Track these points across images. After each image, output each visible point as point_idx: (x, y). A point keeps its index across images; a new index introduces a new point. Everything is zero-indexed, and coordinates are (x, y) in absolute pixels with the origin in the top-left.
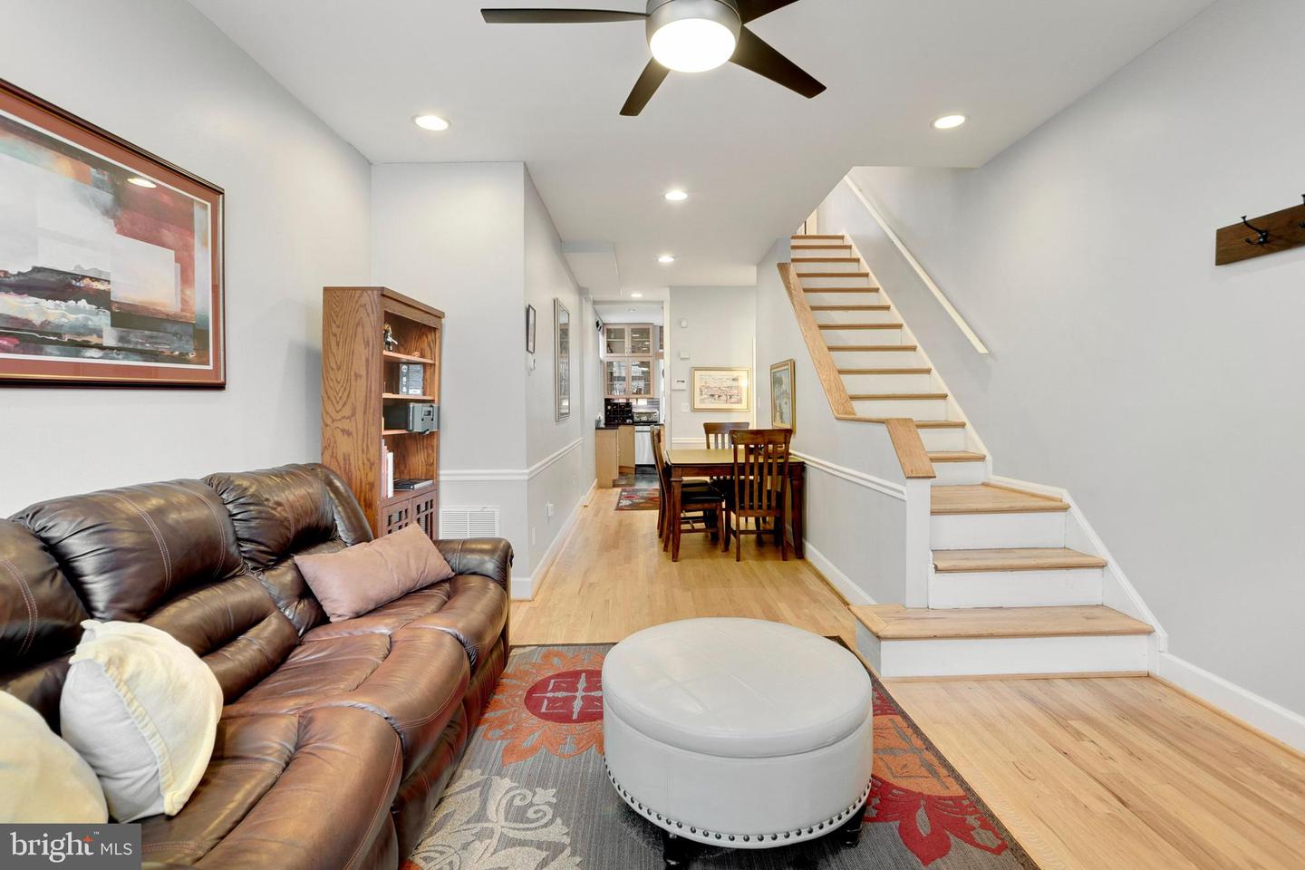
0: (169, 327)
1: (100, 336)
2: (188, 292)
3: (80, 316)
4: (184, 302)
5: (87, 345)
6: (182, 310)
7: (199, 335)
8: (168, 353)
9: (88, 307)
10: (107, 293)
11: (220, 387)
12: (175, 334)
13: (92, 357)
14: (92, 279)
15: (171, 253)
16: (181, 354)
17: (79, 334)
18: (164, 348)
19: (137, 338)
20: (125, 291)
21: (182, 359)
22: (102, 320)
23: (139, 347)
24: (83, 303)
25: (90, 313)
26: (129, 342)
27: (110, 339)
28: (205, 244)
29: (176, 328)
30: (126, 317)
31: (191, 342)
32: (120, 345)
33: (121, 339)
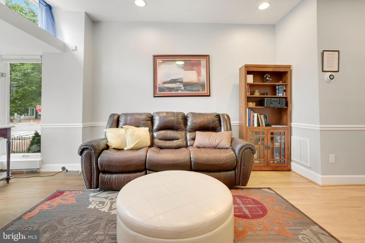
0: (195, 85)
1: (181, 88)
2: (200, 78)
3: (178, 85)
4: (199, 80)
5: (179, 90)
6: (198, 81)
7: (203, 86)
8: (195, 90)
9: (179, 84)
10: (182, 81)
11: (209, 96)
12: (196, 86)
13: (180, 92)
14: (180, 79)
15: (196, 71)
16: (198, 90)
17: (177, 88)
18: (194, 89)
19: (188, 88)
20: (185, 80)
21: (198, 91)
22: (181, 85)
23: (188, 89)
24: (178, 83)
25: (179, 85)
26: (186, 89)
27: (183, 88)
28: (204, 67)
29: (197, 85)
30: (186, 85)
31: (200, 87)
32: (185, 89)
33: (185, 88)
